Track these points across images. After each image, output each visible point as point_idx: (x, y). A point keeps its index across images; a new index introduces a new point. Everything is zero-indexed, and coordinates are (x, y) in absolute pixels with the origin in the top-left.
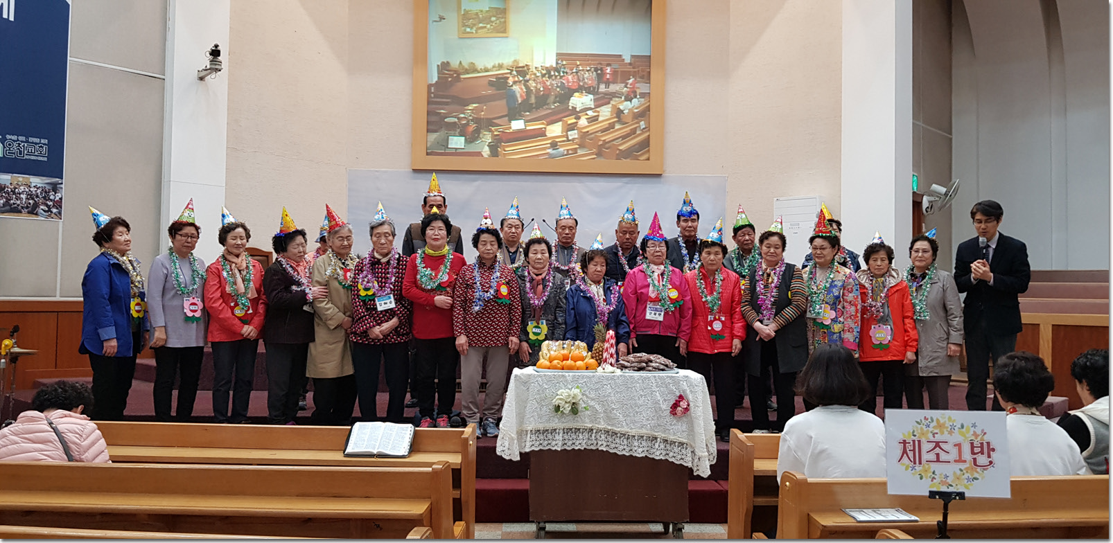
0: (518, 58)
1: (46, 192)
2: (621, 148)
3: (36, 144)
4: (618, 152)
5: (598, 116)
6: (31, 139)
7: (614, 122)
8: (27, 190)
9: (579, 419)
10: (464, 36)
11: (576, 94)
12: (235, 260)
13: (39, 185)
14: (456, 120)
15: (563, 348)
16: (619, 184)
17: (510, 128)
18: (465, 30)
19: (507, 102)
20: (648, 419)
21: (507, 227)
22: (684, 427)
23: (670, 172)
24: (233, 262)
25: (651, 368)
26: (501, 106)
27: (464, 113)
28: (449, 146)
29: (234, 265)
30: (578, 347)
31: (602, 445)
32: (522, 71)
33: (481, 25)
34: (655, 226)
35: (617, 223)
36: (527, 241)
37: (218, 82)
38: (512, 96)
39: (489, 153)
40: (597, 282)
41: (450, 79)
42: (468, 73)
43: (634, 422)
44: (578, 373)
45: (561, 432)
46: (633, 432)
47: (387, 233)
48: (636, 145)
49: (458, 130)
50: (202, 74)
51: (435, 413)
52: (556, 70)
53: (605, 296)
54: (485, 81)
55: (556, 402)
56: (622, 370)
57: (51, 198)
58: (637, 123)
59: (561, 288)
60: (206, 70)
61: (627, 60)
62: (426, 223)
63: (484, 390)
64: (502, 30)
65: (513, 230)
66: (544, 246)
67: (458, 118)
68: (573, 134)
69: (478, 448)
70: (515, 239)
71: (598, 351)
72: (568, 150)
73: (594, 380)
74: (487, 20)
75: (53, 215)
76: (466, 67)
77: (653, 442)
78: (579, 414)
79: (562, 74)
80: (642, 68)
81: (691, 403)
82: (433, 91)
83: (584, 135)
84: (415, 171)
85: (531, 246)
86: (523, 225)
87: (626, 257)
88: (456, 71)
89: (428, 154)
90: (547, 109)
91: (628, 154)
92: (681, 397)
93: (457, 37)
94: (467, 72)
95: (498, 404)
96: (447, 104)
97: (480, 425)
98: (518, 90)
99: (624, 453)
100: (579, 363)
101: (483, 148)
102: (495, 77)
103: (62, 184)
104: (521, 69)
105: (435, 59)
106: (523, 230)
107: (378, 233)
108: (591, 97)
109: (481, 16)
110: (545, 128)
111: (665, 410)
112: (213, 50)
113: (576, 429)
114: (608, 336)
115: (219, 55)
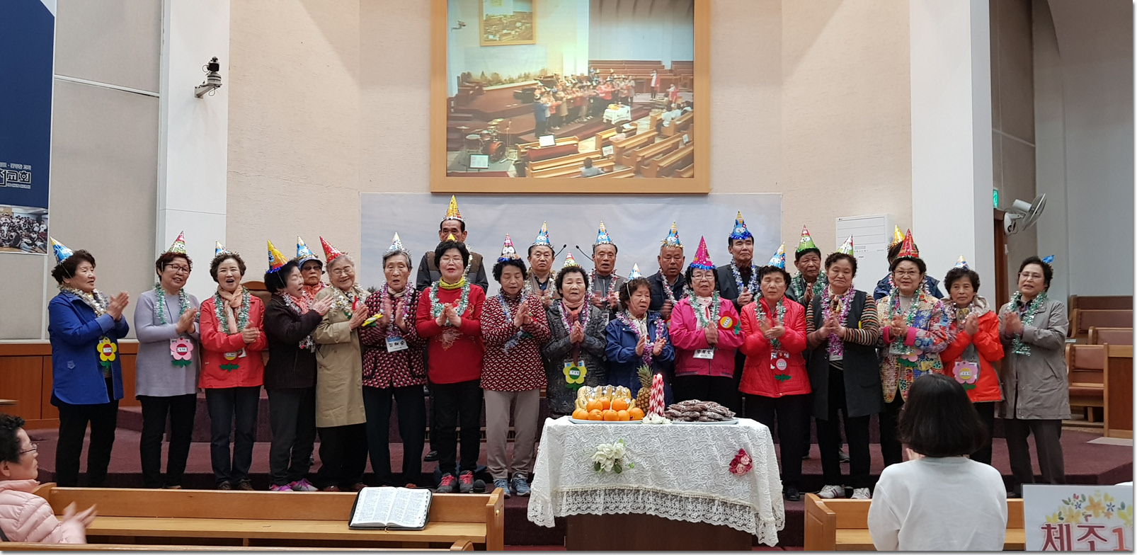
0: (546, 67)
1: (29, 223)
2: (662, 164)
3: (18, 170)
4: (658, 169)
5: (636, 129)
6: (13, 166)
7: (654, 136)
8: (9, 221)
9: (623, 479)
10: (486, 44)
11: (611, 106)
12: (229, 296)
13: (23, 216)
14: (478, 137)
15: (603, 394)
16: (659, 205)
17: (539, 144)
18: (488, 37)
19: (535, 115)
20: (703, 478)
21: (535, 254)
22: (746, 487)
23: (717, 191)
24: (226, 299)
25: (705, 418)
26: (529, 120)
27: (487, 129)
28: (471, 166)
29: (227, 302)
30: (620, 393)
31: (651, 508)
32: (549, 81)
33: (505, 31)
34: (702, 253)
35: (660, 249)
36: (559, 270)
37: (218, 99)
38: (540, 109)
39: (515, 172)
40: (640, 317)
41: (471, 92)
42: (491, 85)
43: (687, 482)
44: (621, 425)
45: (602, 493)
46: (686, 493)
47: (401, 263)
48: (679, 160)
49: (482, 148)
50: (199, 91)
51: (457, 468)
52: (589, 79)
53: (648, 331)
54: (511, 94)
55: (595, 458)
56: (672, 420)
57: (35, 229)
58: (679, 136)
59: (599, 323)
60: (204, 86)
61: (668, 66)
62: (441, 251)
63: (512, 439)
64: (528, 36)
65: (542, 257)
66: (579, 275)
67: (481, 135)
68: (608, 150)
69: (506, 510)
70: (545, 268)
71: (643, 397)
72: (603, 168)
73: (641, 432)
74: (512, 26)
75: (37, 249)
76: (489, 78)
77: (710, 505)
78: (623, 472)
79: (595, 84)
80: (684, 75)
81: (753, 459)
82: (453, 105)
83: (620, 151)
84: (435, 194)
85: (565, 276)
86: (553, 253)
87: (671, 287)
88: (478, 83)
89: (448, 175)
90: (579, 122)
91: (670, 171)
92: (742, 453)
93: (478, 45)
94: (490, 83)
95: (528, 458)
96: (468, 119)
97: (509, 482)
98: (548, 102)
99: (676, 518)
100: (622, 413)
101: (508, 168)
102: (521, 88)
103: (47, 214)
104: (549, 79)
105: (456, 69)
106: (553, 259)
107: (391, 264)
108: (628, 108)
109: (505, 22)
110: (577, 144)
111: (723, 467)
112: (210, 64)
113: (619, 490)
114: (655, 381)
115: (218, 70)
